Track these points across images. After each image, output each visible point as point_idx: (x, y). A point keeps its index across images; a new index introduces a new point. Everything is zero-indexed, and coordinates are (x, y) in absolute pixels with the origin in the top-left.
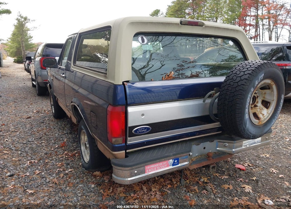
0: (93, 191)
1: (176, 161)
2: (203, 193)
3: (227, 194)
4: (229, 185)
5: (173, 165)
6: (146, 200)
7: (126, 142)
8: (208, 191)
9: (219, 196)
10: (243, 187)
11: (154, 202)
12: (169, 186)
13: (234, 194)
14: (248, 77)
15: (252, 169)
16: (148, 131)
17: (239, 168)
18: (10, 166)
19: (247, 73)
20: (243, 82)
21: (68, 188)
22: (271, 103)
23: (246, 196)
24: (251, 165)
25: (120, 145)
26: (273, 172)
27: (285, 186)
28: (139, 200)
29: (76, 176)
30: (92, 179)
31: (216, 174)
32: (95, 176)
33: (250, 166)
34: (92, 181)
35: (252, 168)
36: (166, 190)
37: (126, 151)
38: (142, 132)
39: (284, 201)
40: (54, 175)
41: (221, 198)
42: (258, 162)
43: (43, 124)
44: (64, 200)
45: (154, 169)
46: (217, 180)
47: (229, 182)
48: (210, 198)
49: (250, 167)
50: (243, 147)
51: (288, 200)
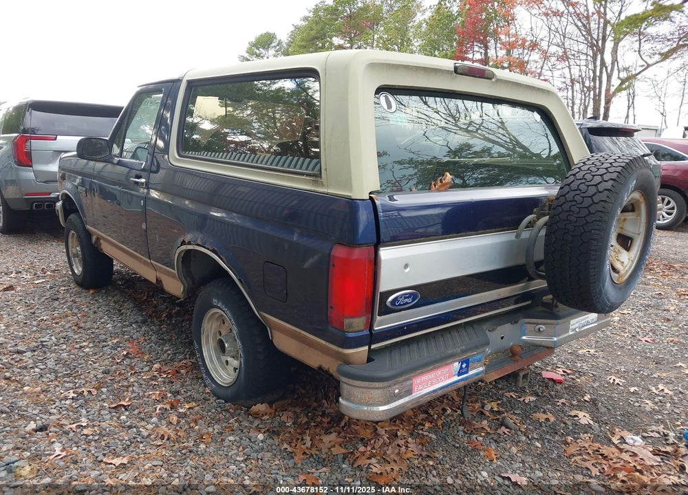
0: (265, 447)
1: (464, 366)
2: (501, 433)
3: (548, 432)
4: (544, 412)
5: (459, 374)
6: (393, 456)
7: (371, 327)
8: (511, 429)
9: (535, 437)
10: (573, 414)
11: (411, 460)
12: (427, 425)
13: (562, 431)
14: (612, 186)
15: (573, 379)
16: (415, 301)
17: (552, 380)
18: (27, 406)
19: (609, 178)
20: (603, 196)
21: (202, 446)
22: (634, 241)
23: (586, 433)
24: (569, 372)
25: (360, 334)
26: (616, 382)
27: (648, 409)
28: (379, 458)
29: (208, 418)
30: (252, 423)
31: (511, 394)
32: (257, 416)
33: (568, 374)
34: (253, 427)
35: (574, 377)
36: (425, 433)
37: (370, 347)
38: (404, 304)
39: (657, 435)
40: (154, 420)
41: (541, 439)
42: (579, 365)
43: (57, 303)
44: (207, 473)
45: (427, 385)
46: (517, 406)
47: (543, 407)
48: (519, 441)
49: (570, 376)
50: (571, 333)
51: (664, 433)
